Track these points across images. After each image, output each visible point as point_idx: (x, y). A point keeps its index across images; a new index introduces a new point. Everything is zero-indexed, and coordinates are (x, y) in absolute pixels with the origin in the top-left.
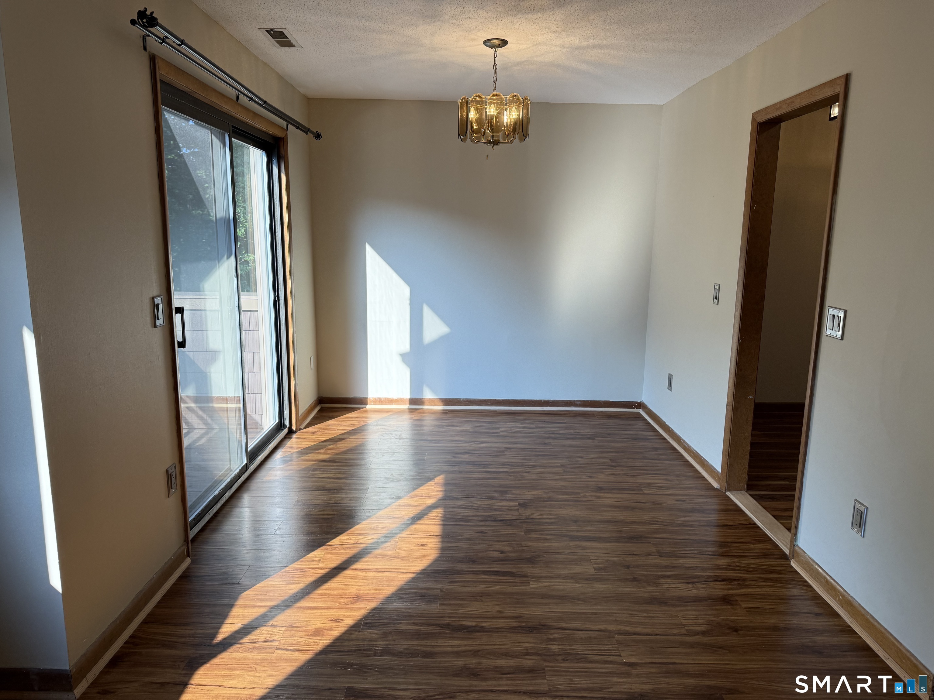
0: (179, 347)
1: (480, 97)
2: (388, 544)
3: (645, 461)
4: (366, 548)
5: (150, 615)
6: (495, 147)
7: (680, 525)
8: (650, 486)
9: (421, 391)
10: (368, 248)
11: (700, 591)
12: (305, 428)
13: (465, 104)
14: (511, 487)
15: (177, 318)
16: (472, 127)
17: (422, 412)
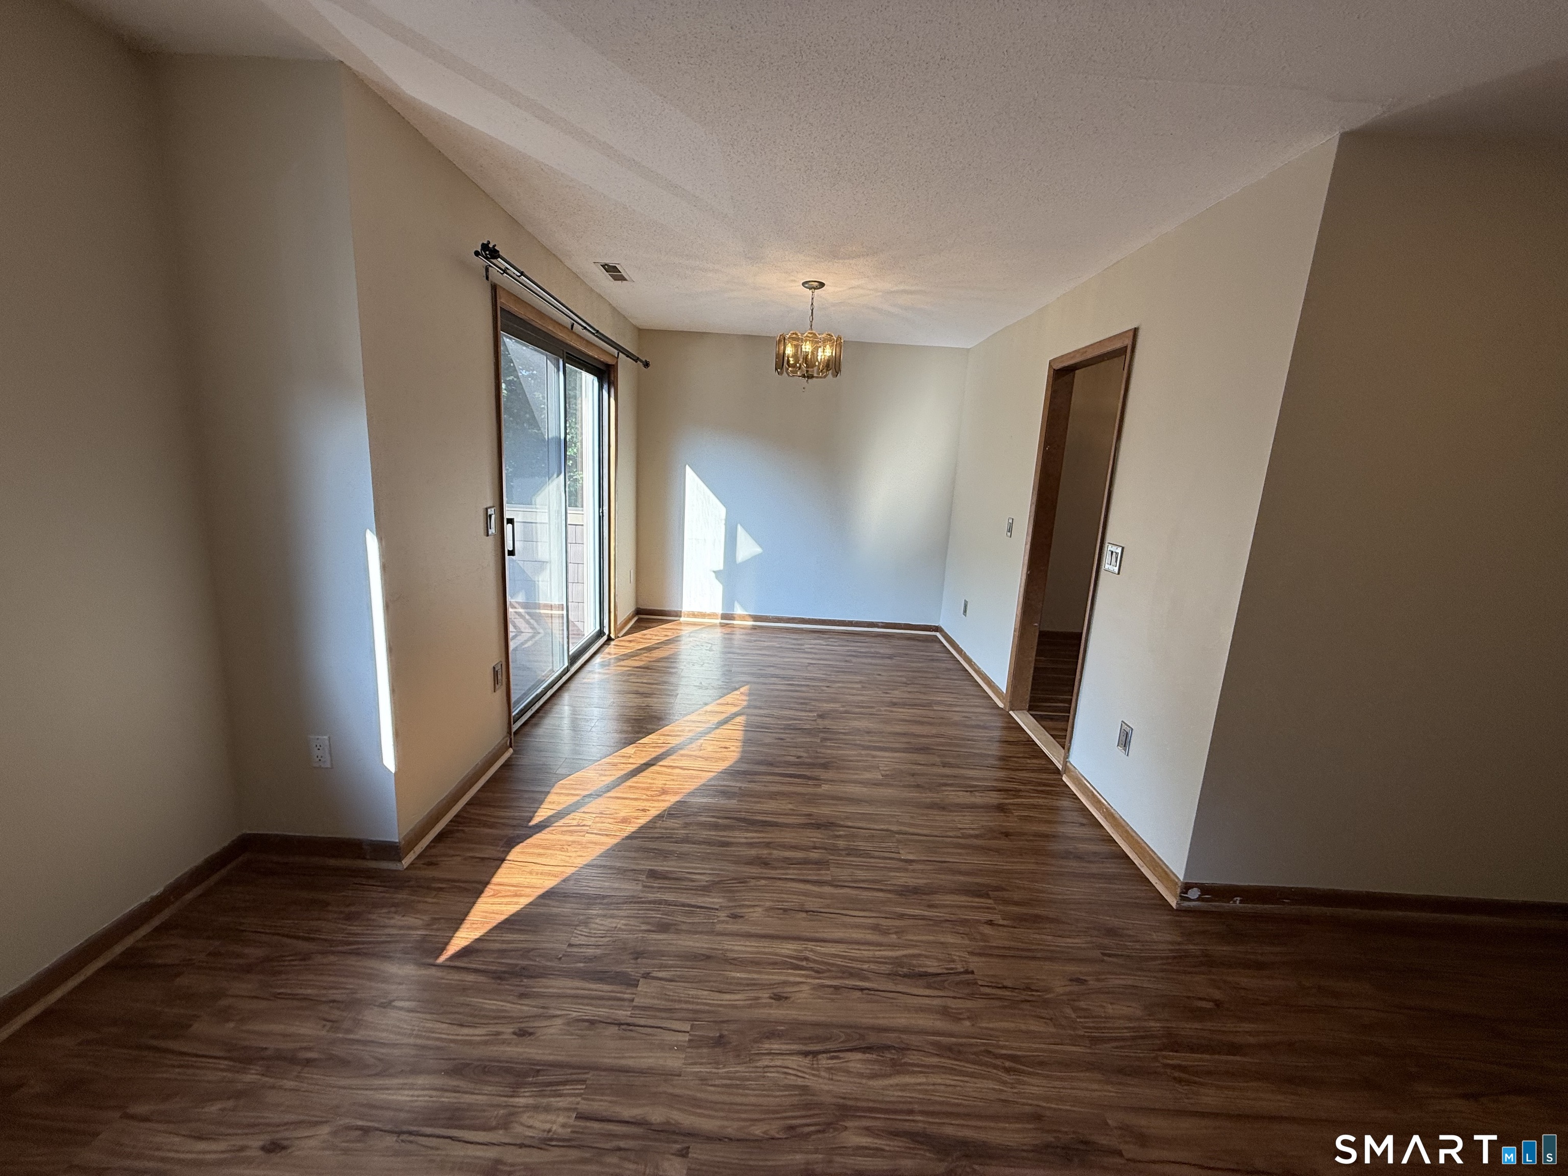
0: (509, 555)
1: (796, 334)
2: (693, 745)
3: (938, 680)
4: (672, 748)
5: (473, 798)
6: (810, 381)
7: (963, 739)
8: (939, 703)
9: (732, 607)
10: (688, 470)
11: (978, 799)
12: (622, 636)
13: (782, 340)
14: (811, 700)
15: (508, 528)
16: (788, 361)
17: (733, 626)
